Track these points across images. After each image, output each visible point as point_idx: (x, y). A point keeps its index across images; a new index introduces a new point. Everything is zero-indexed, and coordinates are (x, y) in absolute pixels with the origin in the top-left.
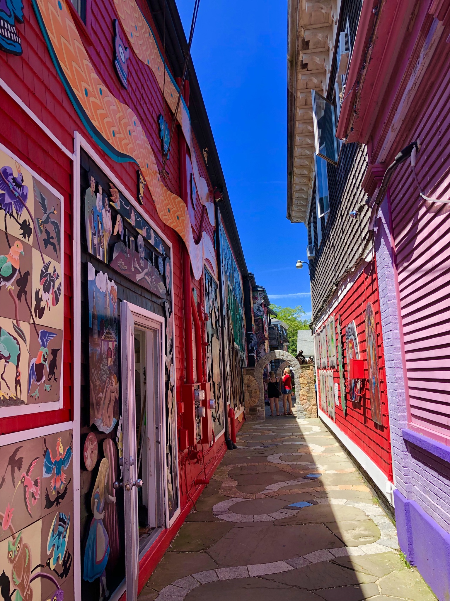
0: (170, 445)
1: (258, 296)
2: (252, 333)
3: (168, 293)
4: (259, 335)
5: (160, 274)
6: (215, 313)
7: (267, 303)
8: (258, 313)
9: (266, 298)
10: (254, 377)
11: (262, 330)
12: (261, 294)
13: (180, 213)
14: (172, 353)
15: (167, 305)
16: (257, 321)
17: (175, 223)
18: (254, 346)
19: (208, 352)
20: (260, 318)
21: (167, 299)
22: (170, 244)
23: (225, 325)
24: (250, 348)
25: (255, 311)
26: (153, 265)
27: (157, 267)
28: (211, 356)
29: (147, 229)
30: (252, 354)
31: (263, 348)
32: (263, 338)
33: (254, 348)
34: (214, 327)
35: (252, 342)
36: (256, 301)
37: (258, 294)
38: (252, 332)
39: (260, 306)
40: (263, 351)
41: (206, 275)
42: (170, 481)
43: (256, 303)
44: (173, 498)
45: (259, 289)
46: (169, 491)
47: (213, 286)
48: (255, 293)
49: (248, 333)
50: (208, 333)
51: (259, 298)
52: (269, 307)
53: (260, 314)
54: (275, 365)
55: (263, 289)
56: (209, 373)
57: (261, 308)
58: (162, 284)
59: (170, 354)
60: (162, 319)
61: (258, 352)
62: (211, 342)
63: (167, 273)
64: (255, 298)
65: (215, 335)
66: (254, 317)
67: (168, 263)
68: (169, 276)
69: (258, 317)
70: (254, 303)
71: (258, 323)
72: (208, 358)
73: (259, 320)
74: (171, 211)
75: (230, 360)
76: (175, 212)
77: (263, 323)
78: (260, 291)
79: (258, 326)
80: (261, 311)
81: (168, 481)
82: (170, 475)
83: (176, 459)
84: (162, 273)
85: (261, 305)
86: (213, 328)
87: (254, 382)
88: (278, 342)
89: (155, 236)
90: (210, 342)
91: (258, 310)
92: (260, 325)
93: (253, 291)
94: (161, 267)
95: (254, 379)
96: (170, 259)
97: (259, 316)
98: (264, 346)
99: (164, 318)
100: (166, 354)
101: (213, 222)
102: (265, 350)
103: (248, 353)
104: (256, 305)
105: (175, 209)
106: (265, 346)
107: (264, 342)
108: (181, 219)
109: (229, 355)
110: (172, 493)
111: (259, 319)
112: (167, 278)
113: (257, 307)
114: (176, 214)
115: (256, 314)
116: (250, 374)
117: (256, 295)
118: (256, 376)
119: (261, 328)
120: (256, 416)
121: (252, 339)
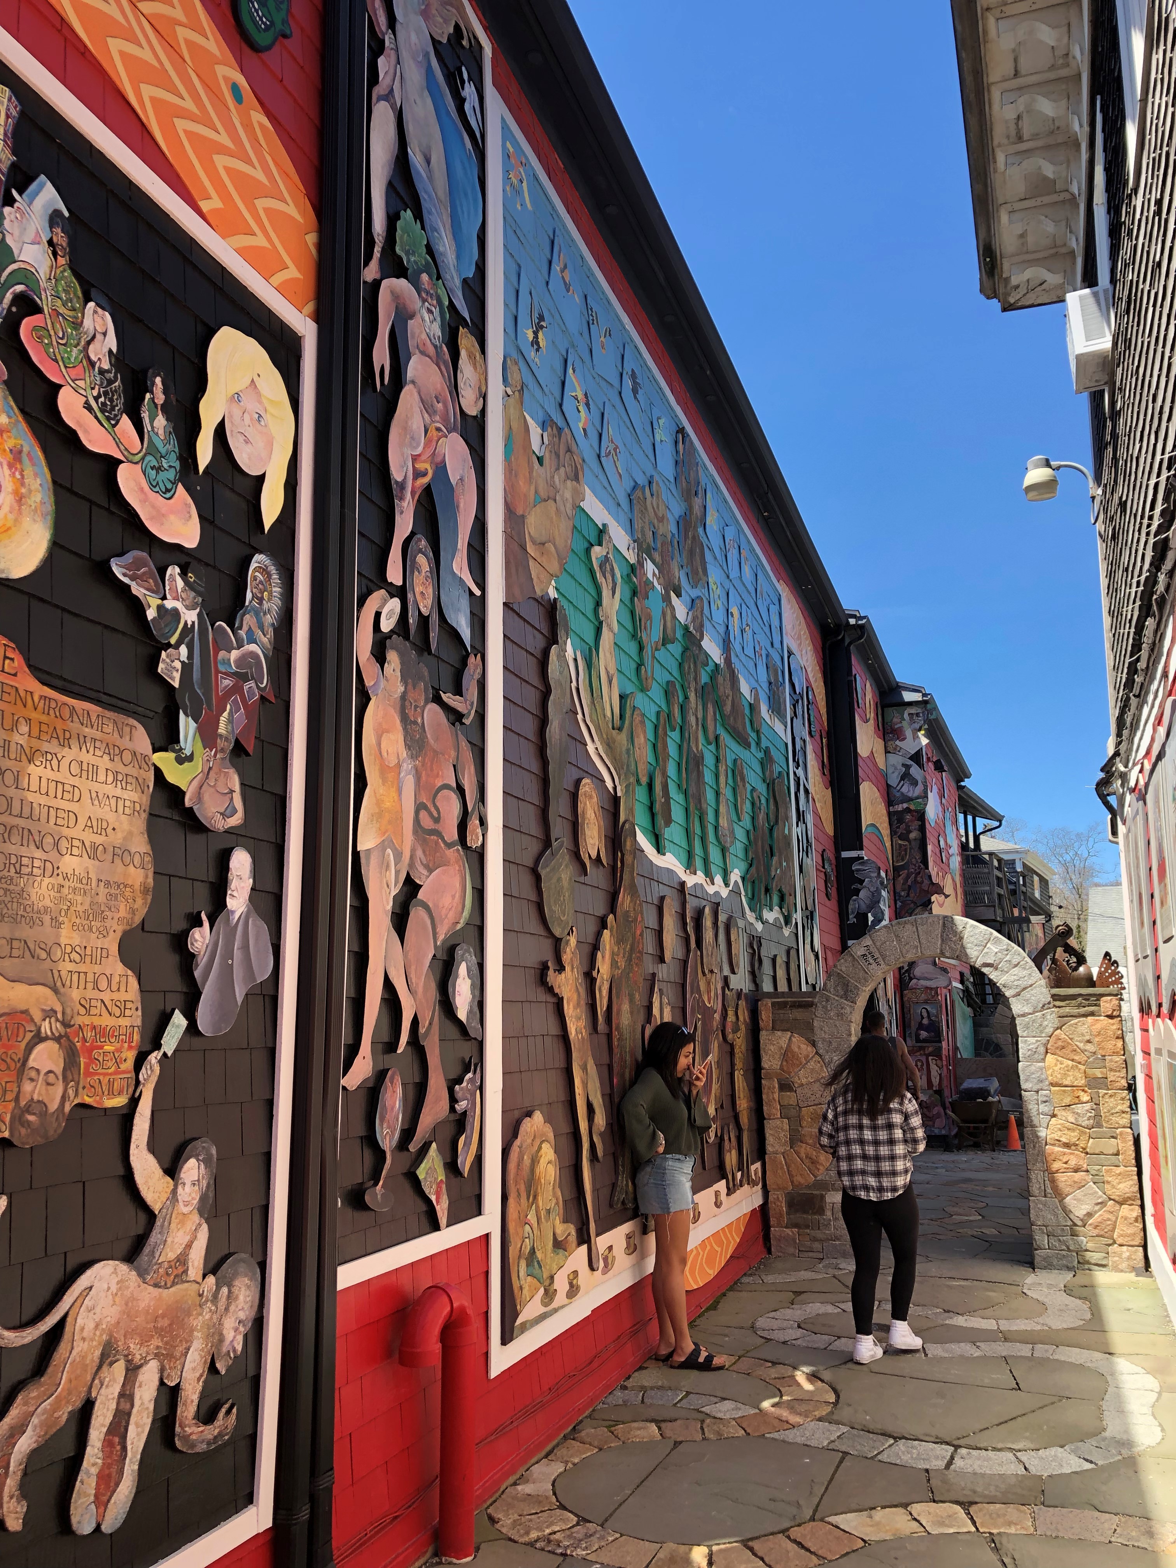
1: (905, 724)
2: (860, 858)
4: (908, 876)
7: (951, 764)
8: (905, 790)
9: (937, 730)
11: (918, 856)
12: (917, 715)
16: (900, 820)
18: (870, 909)
20: (912, 807)
24: (852, 919)
25: (893, 779)
32: (925, 887)
33: (871, 918)
35: (862, 894)
36: (898, 742)
37: (906, 716)
38: (868, 856)
39: (910, 762)
43: (897, 750)
45: (908, 697)
48: (895, 709)
49: (844, 854)
51: (908, 733)
53: (910, 794)
55: (924, 695)
57: (915, 771)
64: (893, 731)
66: (889, 802)
69: (905, 805)
70: (886, 751)
71: (903, 826)
73: (908, 817)
77: (922, 829)
78: (911, 704)
79: (904, 837)
80: (915, 783)
85: (917, 758)
87: (811, 1065)
88: (999, 912)
91: (906, 776)
92: (913, 835)
93: (883, 705)
95: (811, 1051)
97: (910, 800)
104: (896, 760)
107: (930, 902)
111: (908, 810)
113: (900, 767)
115: (898, 794)
116: (791, 1027)
117: (895, 720)
118: (824, 1040)
119: (915, 845)
120: (818, 1234)
121: (862, 882)
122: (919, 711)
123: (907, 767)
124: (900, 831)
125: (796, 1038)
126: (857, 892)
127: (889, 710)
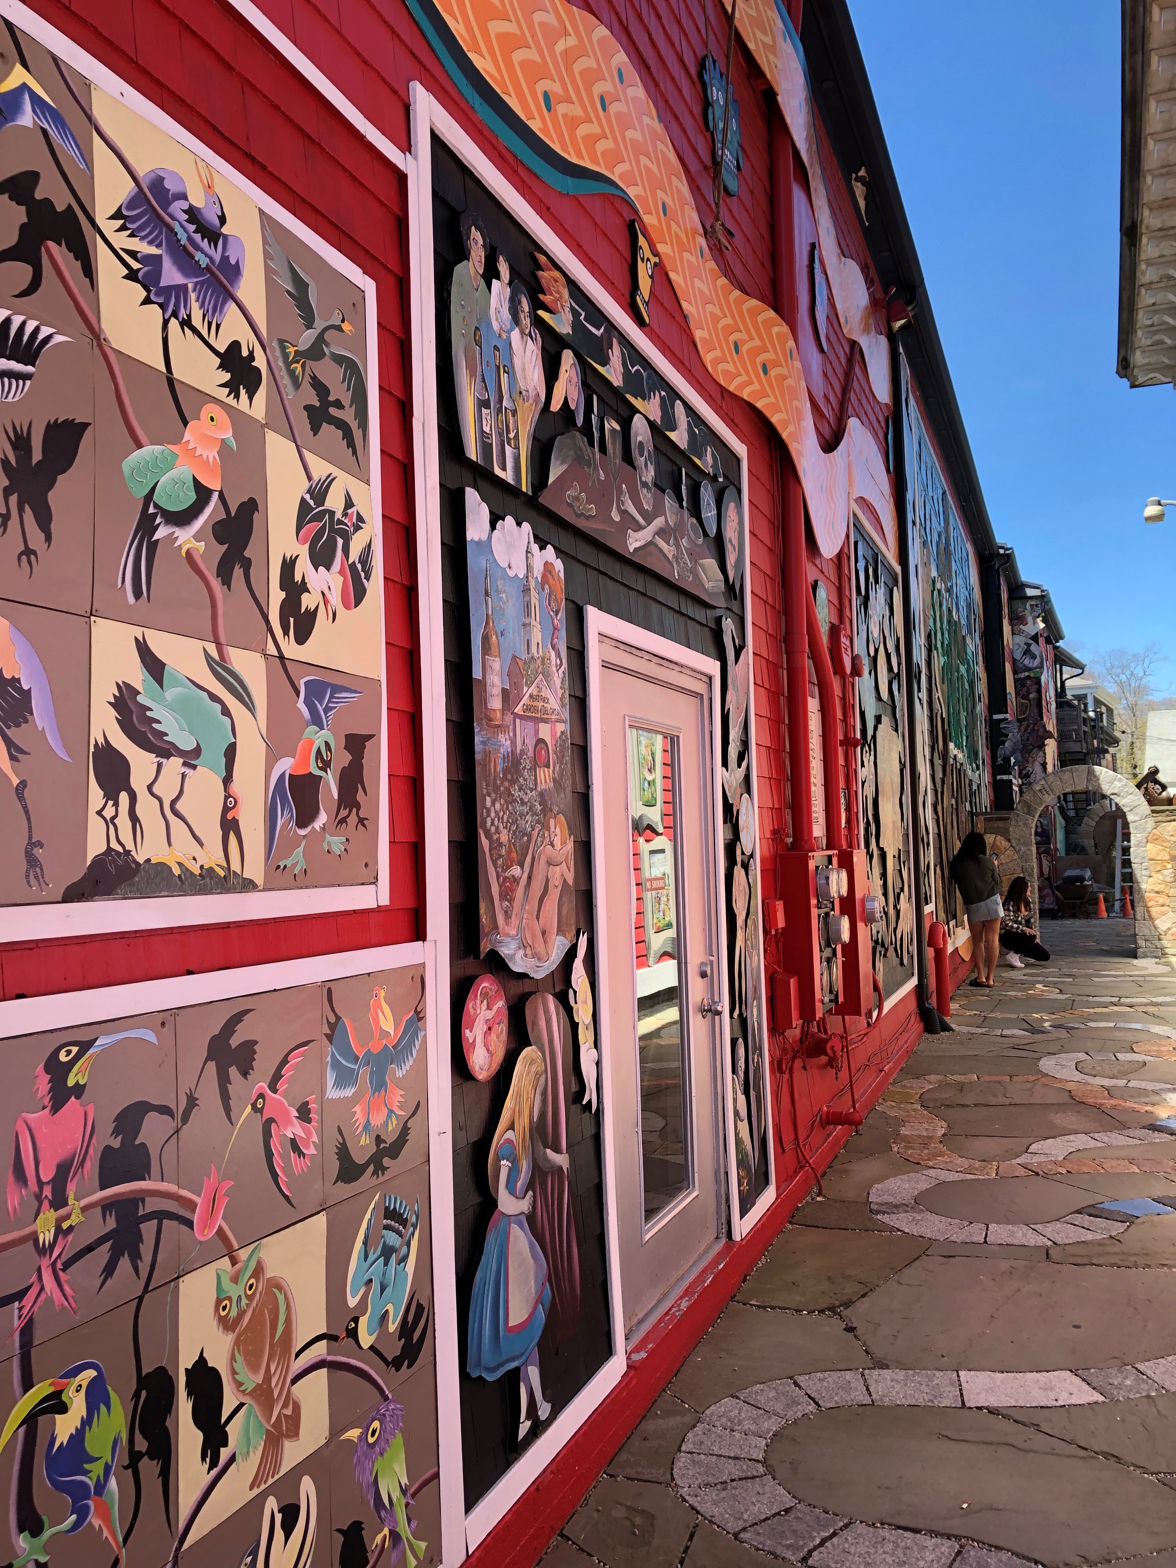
0: (741, 1015)
1: (1027, 613)
2: (1005, 719)
3: (733, 592)
4: (1028, 726)
5: (706, 534)
6: (888, 656)
7: (1053, 633)
8: (1026, 662)
9: (1049, 618)
10: (1009, 840)
11: (1036, 711)
12: (1037, 606)
13: (770, 356)
14: (744, 764)
15: (729, 625)
16: (1023, 685)
17: (756, 386)
18: (1012, 754)
19: (863, 765)
20: (1032, 675)
21: (728, 609)
22: (741, 449)
23: (919, 691)
24: (1000, 761)
25: (1018, 655)
26: (681, 507)
27: (696, 511)
28: (872, 777)
29: (662, 399)
30: (1005, 777)
31: (1040, 760)
32: (1040, 733)
33: (1013, 760)
34: (885, 695)
35: (1007, 744)
36: (1021, 627)
37: (1028, 606)
38: (1007, 716)
39: (1031, 641)
40: (1038, 768)
41: (860, 545)
42: (744, 1113)
43: (1021, 632)
44: (753, 1160)
45: (1030, 592)
46: (739, 1142)
47: (882, 579)
48: (1018, 604)
49: (996, 717)
50: (862, 714)
51: (1030, 619)
52: (1060, 644)
53: (1030, 665)
54: (1076, 810)
55: (1042, 591)
56: (868, 824)
57: (1034, 648)
58: (711, 563)
59: (739, 766)
60: (713, 667)
61: (1024, 772)
62: (874, 737)
63: (730, 533)
64: (1017, 620)
65: (885, 720)
66: (1015, 672)
67: (732, 505)
68: (735, 542)
69: (1027, 674)
70: (1013, 634)
71: (1025, 689)
72: (863, 783)
73: (1029, 682)
74: (744, 349)
75: (936, 791)
76: (754, 352)
77: (1039, 691)
78: (1032, 598)
79: (1025, 697)
80: (1034, 657)
81: (736, 1113)
82: (742, 1098)
83: (761, 1055)
84: (713, 531)
85: (1035, 638)
86: (879, 698)
87: (1008, 852)
88: (1084, 745)
89: (689, 422)
90: (869, 738)
91: (1027, 652)
92: (1032, 696)
93: (1011, 599)
94: (709, 513)
95: (1007, 844)
96: (739, 491)
97: (1029, 669)
98: (1041, 754)
99: (718, 664)
100: (725, 764)
101: (882, 391)
102: (1044, 765)
103: (994, 775)
104: (1020, 640)
105: (757, 342)
106: (1045, 754)
107: (1044, 745)
108: (773, 373)
109: (933, 777)
110: (749, 1147)
111: (1028, 677)
112: (729, 548)
113: (1023, 645)
114: (760, 359)
115: (1021, 666)
116: (996, 832)
117: (1020, 609)
118: (1016, 839)
119: (1034, 703)
121: (1007, 736)
122: (1038, 602)
123: (1029, 645)
124: (1022, 693)
125: (999, 838)
126: (1003, 743)
127: (1015, 602)
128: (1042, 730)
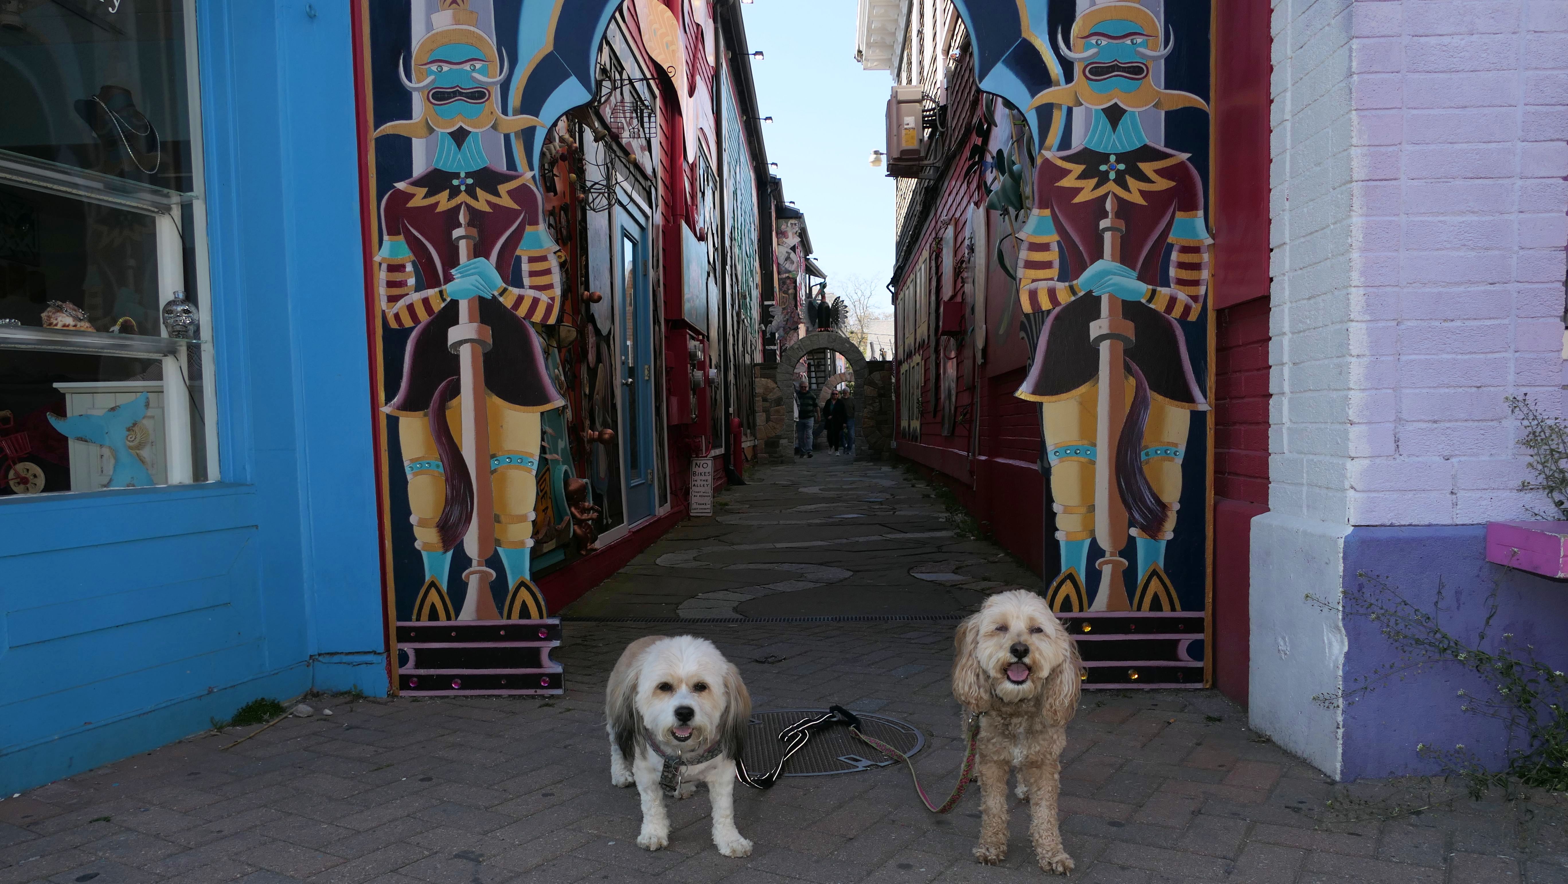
1: (788, 229)
2: (773, 305)
3: (655, 174)
4: (788, 312)
6: (713, 234)
7: (805, 246)
8: (787, 266)
9: (803, 235)
10: (776, 383)
11: (792, 303)
12: (795, 224)
15: (653, 189)
16: (784, 283)
17: (664, 57)
18: (777, 330)
20: (791, 276)
21: (653, 181)
22: (657, 92)
23: (727, 266)
24: (768, 335)
25: (781, 260)
27: (642, 125)
30: (772, 347)
32: (795, 319)
33: (777, 335)
34: (712, 261)
35: (773, 323)
36: (784, 239)
37: (789, 224)
38: (774, 303)
39: (790, 251)
41: (701, 158)
43: (784, 244)
47: (711, 184)
48: (782, 222)
49: (766, 303)
51: (790, 234)
52: (810, 256)
53: (790, 269)
57: (792, 255)
58: (648, 155)
61: (783, 348)
64: (781, 234)
65: (712, 275)
66: (779, 273)
69: (787, 275)
70: (778, 244)
71: (785, 286)
73: (788, 281)
77: (795, 290)
78: (792, 217)
79: (786, 292)
80: (793, 262)
84: (647, 135)
85: (793, 249)
86: (709, 261)
91: (788, 258)
92: (790, 291)
93: (777, 218)
94: (646, 127)
95: (775, 386)
96: (656, 112)
97: (790, 272)
98: (796, 334)
99: (650, 209)
101: (711, 60)
103: (764, 345)
104: (783, 249)
105: (664, 29)
106: (798, 334)
107: (798, 328)
108: (670, 48)
109: (733, 326)
111: (788, 278)
112: (653, 146)
113: (785, 253)
115: (783, 269)
117: (783, 227)
119: (791, 297)
120: (776, 455)
121: (773, 317)
123: (789, 253)
124: (783, 289)
126: (771, 322)
127: (780, 221)
128: (796, 317)
